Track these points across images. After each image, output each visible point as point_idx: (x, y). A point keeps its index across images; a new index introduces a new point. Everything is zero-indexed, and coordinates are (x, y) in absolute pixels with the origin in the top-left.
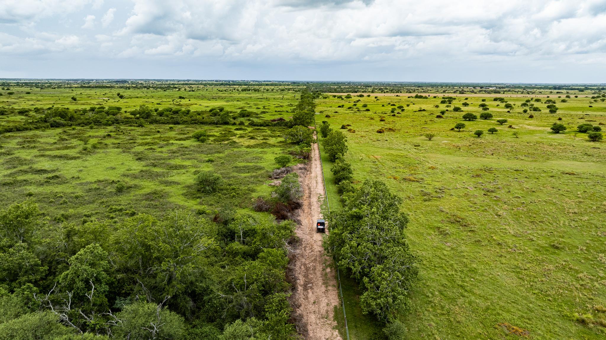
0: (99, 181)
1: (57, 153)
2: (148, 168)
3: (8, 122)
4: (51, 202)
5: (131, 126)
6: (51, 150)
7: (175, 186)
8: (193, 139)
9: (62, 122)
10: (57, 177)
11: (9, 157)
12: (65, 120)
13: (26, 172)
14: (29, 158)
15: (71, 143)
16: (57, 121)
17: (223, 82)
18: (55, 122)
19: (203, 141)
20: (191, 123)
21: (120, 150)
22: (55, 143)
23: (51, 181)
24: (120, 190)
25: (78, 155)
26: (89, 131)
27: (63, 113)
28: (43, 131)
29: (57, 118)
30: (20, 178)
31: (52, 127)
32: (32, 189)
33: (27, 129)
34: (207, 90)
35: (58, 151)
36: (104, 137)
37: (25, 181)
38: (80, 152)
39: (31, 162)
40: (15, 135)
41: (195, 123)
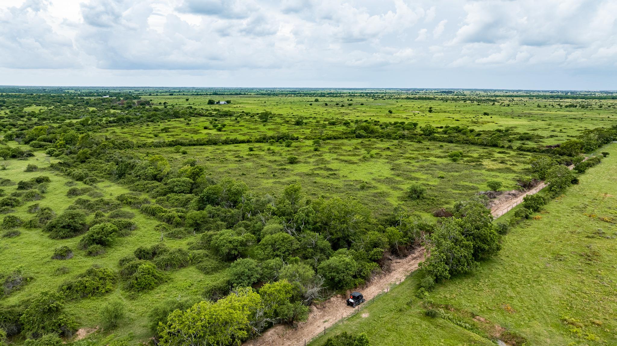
0: (356, 181)
1: (346, 158)
2: (392, 176)
3: (334, 131)
4: (323, 188)
5: (412, 141)
6: (344, 155)
7: (398, 191)
8: (449, 158)
9: (364, 134)
10: (335, 174)
11: (319, 158)
12: (367, 133)
13: (321, 169)
14: (328, 159)
15: (360, 152)
16: (361, 133)
17: (560, 94)
18: (359, 134)
19: (455, 160)
20: (462, 143)
21: (387, 161)
22: (350, 151)
23: (331, 176)
24: (362, 188)
25: (358, 161)
26: (378, 143)
27: (366, 127)
28: (350, 140)
29: (362, 131)
30: (316, 172)
31: (356, 137)
32: (318, 179)
33: (340, 138)
34: (525, 105)
35: (348, 157)
36: (384, 150)
37: (317, 174)
38: (360, 160)
39: (328, 162)
40: (331, 142)
41: (467, 143)
